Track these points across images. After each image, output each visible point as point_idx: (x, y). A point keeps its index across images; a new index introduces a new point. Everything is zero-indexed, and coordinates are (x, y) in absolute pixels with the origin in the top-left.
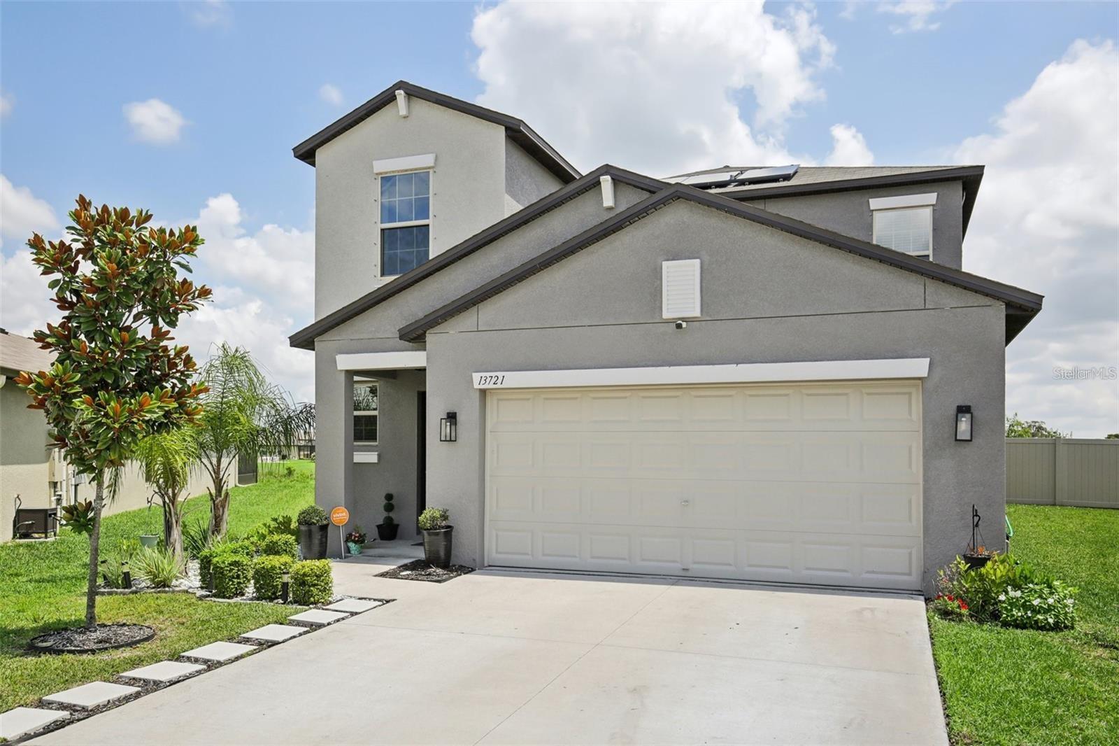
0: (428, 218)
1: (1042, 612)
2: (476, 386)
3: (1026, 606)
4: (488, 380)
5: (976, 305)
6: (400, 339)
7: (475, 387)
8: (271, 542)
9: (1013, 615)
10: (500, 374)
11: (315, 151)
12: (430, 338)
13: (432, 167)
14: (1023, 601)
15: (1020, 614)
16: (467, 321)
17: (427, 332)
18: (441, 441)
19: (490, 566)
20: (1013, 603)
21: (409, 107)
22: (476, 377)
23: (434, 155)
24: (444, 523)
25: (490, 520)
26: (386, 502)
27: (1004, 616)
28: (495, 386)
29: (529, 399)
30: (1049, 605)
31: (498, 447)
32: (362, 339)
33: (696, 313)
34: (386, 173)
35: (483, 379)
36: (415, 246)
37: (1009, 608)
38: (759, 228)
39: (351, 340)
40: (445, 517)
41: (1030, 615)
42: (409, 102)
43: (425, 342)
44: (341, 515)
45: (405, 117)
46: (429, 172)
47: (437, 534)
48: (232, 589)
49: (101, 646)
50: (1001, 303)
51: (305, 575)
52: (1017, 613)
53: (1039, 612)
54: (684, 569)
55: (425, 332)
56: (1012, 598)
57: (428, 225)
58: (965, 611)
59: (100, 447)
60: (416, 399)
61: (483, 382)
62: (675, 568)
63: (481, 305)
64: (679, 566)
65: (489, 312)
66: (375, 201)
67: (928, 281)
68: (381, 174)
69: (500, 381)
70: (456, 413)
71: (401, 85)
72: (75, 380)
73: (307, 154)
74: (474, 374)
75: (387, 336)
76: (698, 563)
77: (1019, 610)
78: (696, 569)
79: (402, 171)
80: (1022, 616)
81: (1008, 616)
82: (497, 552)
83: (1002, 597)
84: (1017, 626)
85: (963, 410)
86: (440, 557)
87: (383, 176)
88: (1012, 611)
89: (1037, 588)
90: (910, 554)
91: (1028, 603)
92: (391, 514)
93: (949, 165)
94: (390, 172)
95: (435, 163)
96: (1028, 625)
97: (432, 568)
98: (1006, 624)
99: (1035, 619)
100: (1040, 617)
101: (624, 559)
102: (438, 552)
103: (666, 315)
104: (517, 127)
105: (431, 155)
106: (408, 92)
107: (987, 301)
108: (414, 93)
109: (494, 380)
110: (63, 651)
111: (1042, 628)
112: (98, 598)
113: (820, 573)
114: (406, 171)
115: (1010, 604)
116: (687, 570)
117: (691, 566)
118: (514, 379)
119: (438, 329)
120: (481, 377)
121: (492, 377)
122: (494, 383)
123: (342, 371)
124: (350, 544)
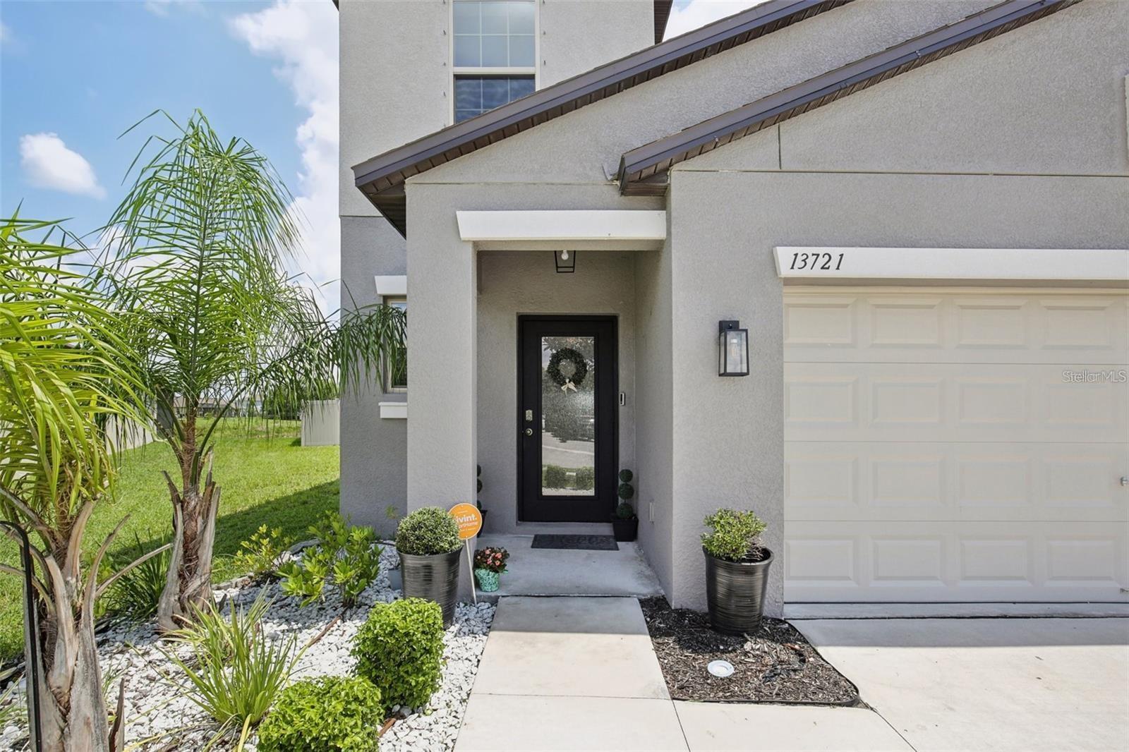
2: (786, 271)
4: (810, 262)
7: (783, 274)
10: (835, 252)
12: (679, 179)
17: (675, 167)
18: (719, 375)
22: (784, 255)
28: (825, 274)
29: (845, 306)
32: (510, 184)
35: (800, 258)
39: (487, 184)
43: (668, 191)
44: (466, 518)
55: (668, 168)
57: (533, 76)
60: (514, 324)
61: (799, 263)
63: (785, 125)
65: (802, 136)
69: (834, 264)
70: (737, 321)
74: (779, 250)
75: (566, 180)
109: (821, 261)
119: (697, 162)
120: (796, 255)
121: (818, 255)
122: (823, 268)
123: (469, 241)
124: (482, 573)
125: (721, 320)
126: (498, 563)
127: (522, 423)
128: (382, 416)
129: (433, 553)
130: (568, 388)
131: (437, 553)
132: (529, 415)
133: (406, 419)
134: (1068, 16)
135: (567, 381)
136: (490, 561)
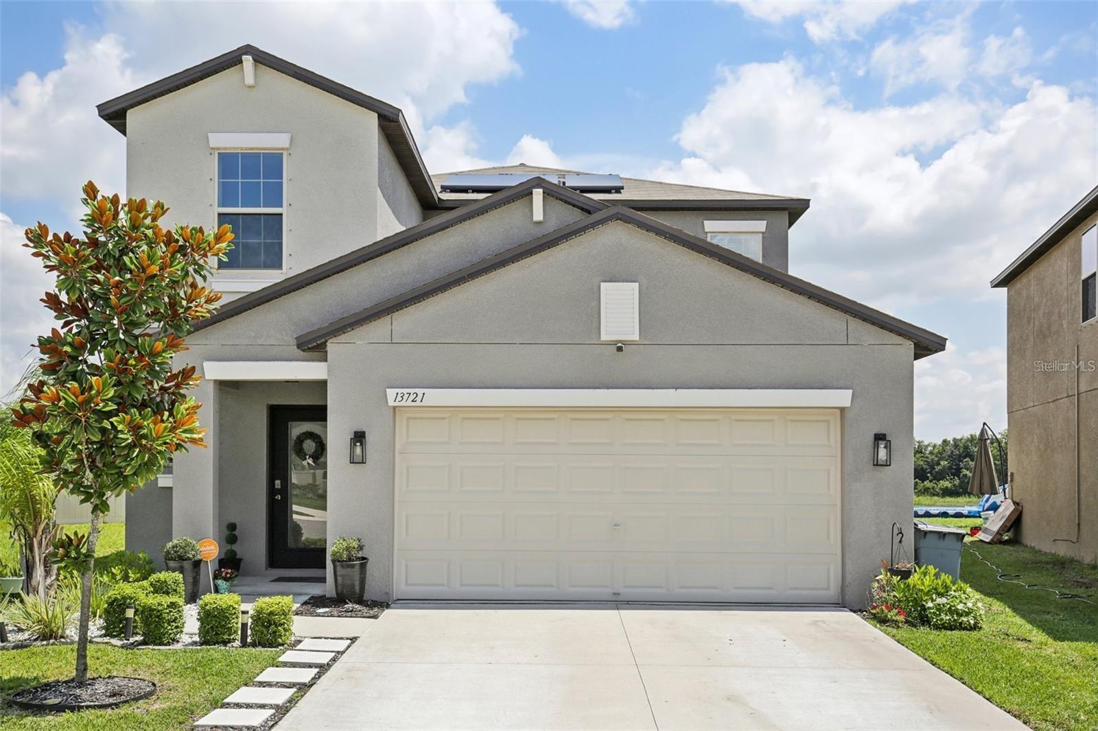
0: (281, 206)
1: (964, 614)
2: (391, 403)
3: (952, 611)
4: (405, 397)
5: (890, 343)
6: (298, 348)
7: (389, 404)
8: (158, 581)
9: (942, 619)
10: (420, 391)
11: (126, 112)
12: (332, 347)
13: (287, 149)
14: (949, 606)
15: (948, 618)
16: (378, 329)
17: (329, 342)
18: (351, 463)
19: (398, 600)
20: (939, 608)
21: (256, 75)
22: (391, 393)
23: (290, 135)
24: (360, 555)
25: (398, 550)
26: (229, 533)
27: (935, 620)
28: (414, 404)
29: (444, 418)
30: (969, 609)
31: (408, 469)
32: (237, 345)
33: (636, 337)
34: (225, 149)
35: (399, 395)
36: (262, 238)
37: (938, 613)
38: (695, 256)
40: (361, 548)
41: (956, 618)
42: (256, 70)
43: (326, 352)
44: (208, 548)
45: (249, 87)
46: (282, 153)
47: (353, 566)
48: (171, 634)
49: (111, 700)
50: (911, 343)
51: (271, 613)
52: (946, 618)
53: (962, 615)
54: (614, 594)
55: (326, 341)
56: (939, 605)
57: (281, 214)
58: (901, 618)
59: (128, 472)
60: (265, 412)
61: (399, 398)
62: (605, 592)
63: (396, 315)
64: (611, 591)
65: (405, 321)
66: (211, 179)
67: (850, 319)
68: (219, 149)
69: (419, 399)
70: (364, 433)
71: (248, 49)
72: (109, 396)
73: (115, 114)
74: (388, 391)
76: (629, 587)
77: (946, 614)
78: (627, 593)
79: (246, 149)
80: (950, 619)
81: (937, 620)
82: (407, 584)
83: (930, 604)
84: (946, 628)
85: (879, 437)
86: (354, 592)
87: (220, 151)
88: (940, 615)
89: (956, 594)
90: (829, 570)
91: (953, 608)
92: (234, 547)
93: (782, 195)
94: (230, 148)
95: (290, 144)
96: (953, 627)
97: (348, 604)
98: (938, 627)
99: (960, 621)
100: (965, 619)
101: (552, 586)
102: (353, 586)
103: (604, 337)
104: (395, 117)
105: (286, 134)
106: (257, 58)
107: (899, 340)
108: (264, 60)
109: (412, 397)
110: (80, 708)
111: (965, 629)
112: (89, 646)
113: (747, 592)
114: (252, 149)
115: (938, 610)
116: (618, 594)
117: (623, 590)
118: (435, 397)
119: (342, 338)
120: (397, 394)
121: (410, 394)
122: (413, 401)
123: (211, 380)
124: (220, 582)
125: (355, 430)
126: (228, 576)
127: (272, 491)
128: (159, 485)
129: (183, 560)
130: (308, 463)
131: (186, 560)
132: (278, 483)
133: (172, 488)
134: (567, 247)
135: (307, 457)
136: (224, 574)
